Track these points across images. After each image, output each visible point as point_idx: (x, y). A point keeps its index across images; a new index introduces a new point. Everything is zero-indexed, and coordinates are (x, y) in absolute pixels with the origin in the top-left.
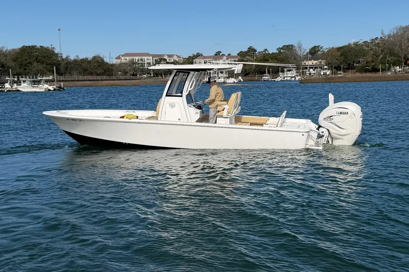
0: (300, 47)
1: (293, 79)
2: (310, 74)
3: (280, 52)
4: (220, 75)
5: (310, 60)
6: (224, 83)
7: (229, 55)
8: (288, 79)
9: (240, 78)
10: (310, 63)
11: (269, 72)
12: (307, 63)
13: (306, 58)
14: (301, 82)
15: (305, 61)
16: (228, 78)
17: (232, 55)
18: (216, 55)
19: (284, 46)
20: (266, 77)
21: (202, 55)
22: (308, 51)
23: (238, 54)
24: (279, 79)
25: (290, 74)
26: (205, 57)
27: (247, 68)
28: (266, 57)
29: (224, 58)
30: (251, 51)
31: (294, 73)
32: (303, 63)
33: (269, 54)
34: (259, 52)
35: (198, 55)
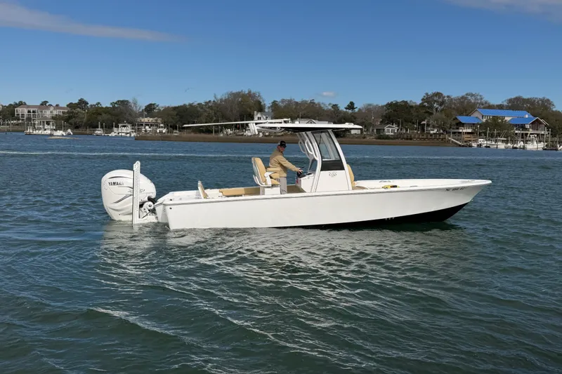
0: (135, 104)
1: (128, 135)
2: (146, 131)
3: (114, 107)
4: (46, 127)
5: (146, 117)
6: (51, 135)
7: (57, 105)
8: (123, 134)
9: (69, 131)
10: (146, 120)
11: (102, 127)
12: (143, 120)
13: (141, 115)
14: (136, 138)
15: (141, 118)
16: (56, 130)
17: (60, 106)
18: (42, 104)
19: (118, 101)
20: (99, 132)
21: (25, 104)
22: (144, 108)
23: (68, 106)
24: (113, 134)
25: (124, 130)
26: (29, 107)
27: (78, 120)
28: (98, 111)
29: (52, 109)
30: (82, 103)
31: (129, 129)
32: (139, 120)
33: (102, 108)
34: (91, 106)
35: (21, 104)
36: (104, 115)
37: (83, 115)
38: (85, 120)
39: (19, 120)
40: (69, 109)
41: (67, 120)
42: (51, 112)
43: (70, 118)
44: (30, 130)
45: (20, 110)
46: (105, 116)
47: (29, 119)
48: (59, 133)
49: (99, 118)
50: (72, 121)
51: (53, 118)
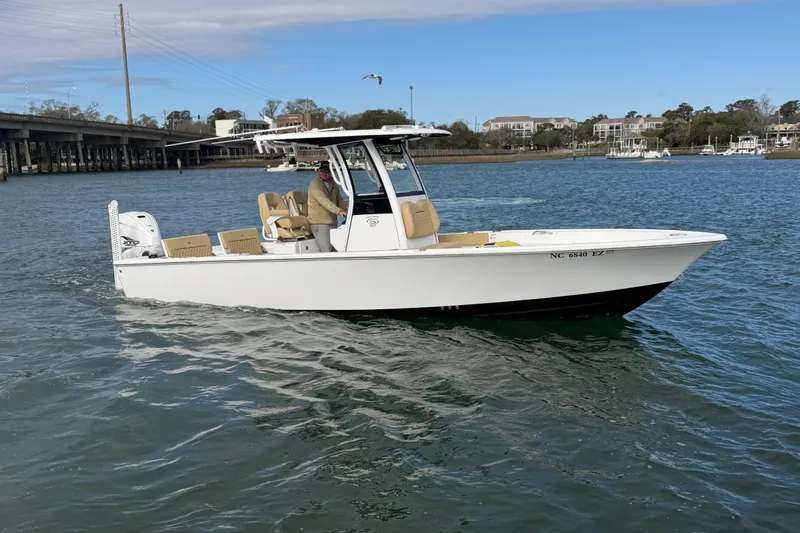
0: (765, 104)
1: (753, 152)
2: (781, 145)
3: (731, 111)
4: (635, 146)
5: (782, 123)
6: (641, 158)
7: (648, 116)
8: (745, 152)
9: (666, 151)
10: (781, 127)
11: (713, 143)
12: (776, 128)
13: (774, 120)
14: (768, 157)
15: (773, 125)
16: (647, 150)
17: (653, 116)
18: (628, 116)
19: (738, 102)
20: (709, 149)
21: (606, 118)
22: (778, 109)
23: (664, 115)
24: (729, 152)
25: (747, 144)
26: (611, 121)
27: (677, 135)
28: (708, 119)
29: (641, 121)
30: (685, 109)
31: (754, 142)
32: (770, 128)
33: (713, 114)
34: (697, 112)
35: (601, 118)
36: (715, 124)
37: (686, 128)
38: (688, 134)
39: (597, 139)
40: (665, 119)
41: (662, 135)
42: (641, 126)
43: (666, 132)
44: (613, 153)
45: (599, 127)
46: (717, 127)
47: (611, 138)
48: (653, 154)
49: (710, 128)
50: (669, 136)
51: (643, 133)
